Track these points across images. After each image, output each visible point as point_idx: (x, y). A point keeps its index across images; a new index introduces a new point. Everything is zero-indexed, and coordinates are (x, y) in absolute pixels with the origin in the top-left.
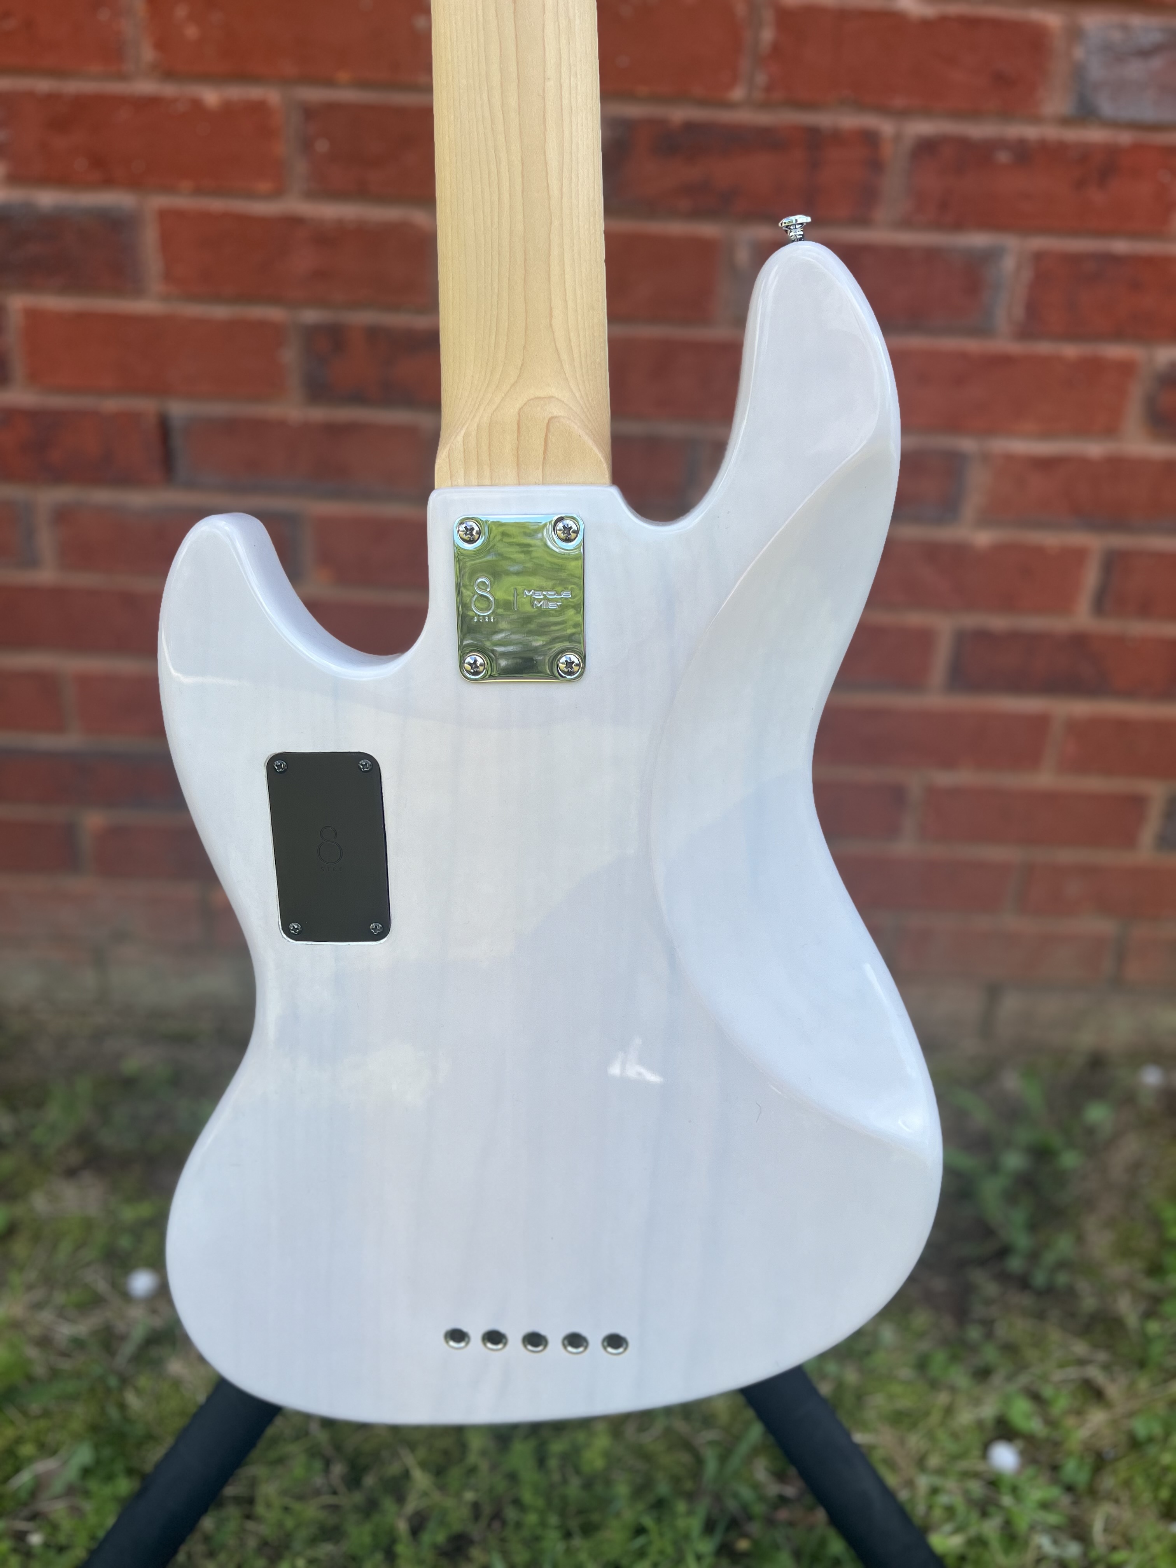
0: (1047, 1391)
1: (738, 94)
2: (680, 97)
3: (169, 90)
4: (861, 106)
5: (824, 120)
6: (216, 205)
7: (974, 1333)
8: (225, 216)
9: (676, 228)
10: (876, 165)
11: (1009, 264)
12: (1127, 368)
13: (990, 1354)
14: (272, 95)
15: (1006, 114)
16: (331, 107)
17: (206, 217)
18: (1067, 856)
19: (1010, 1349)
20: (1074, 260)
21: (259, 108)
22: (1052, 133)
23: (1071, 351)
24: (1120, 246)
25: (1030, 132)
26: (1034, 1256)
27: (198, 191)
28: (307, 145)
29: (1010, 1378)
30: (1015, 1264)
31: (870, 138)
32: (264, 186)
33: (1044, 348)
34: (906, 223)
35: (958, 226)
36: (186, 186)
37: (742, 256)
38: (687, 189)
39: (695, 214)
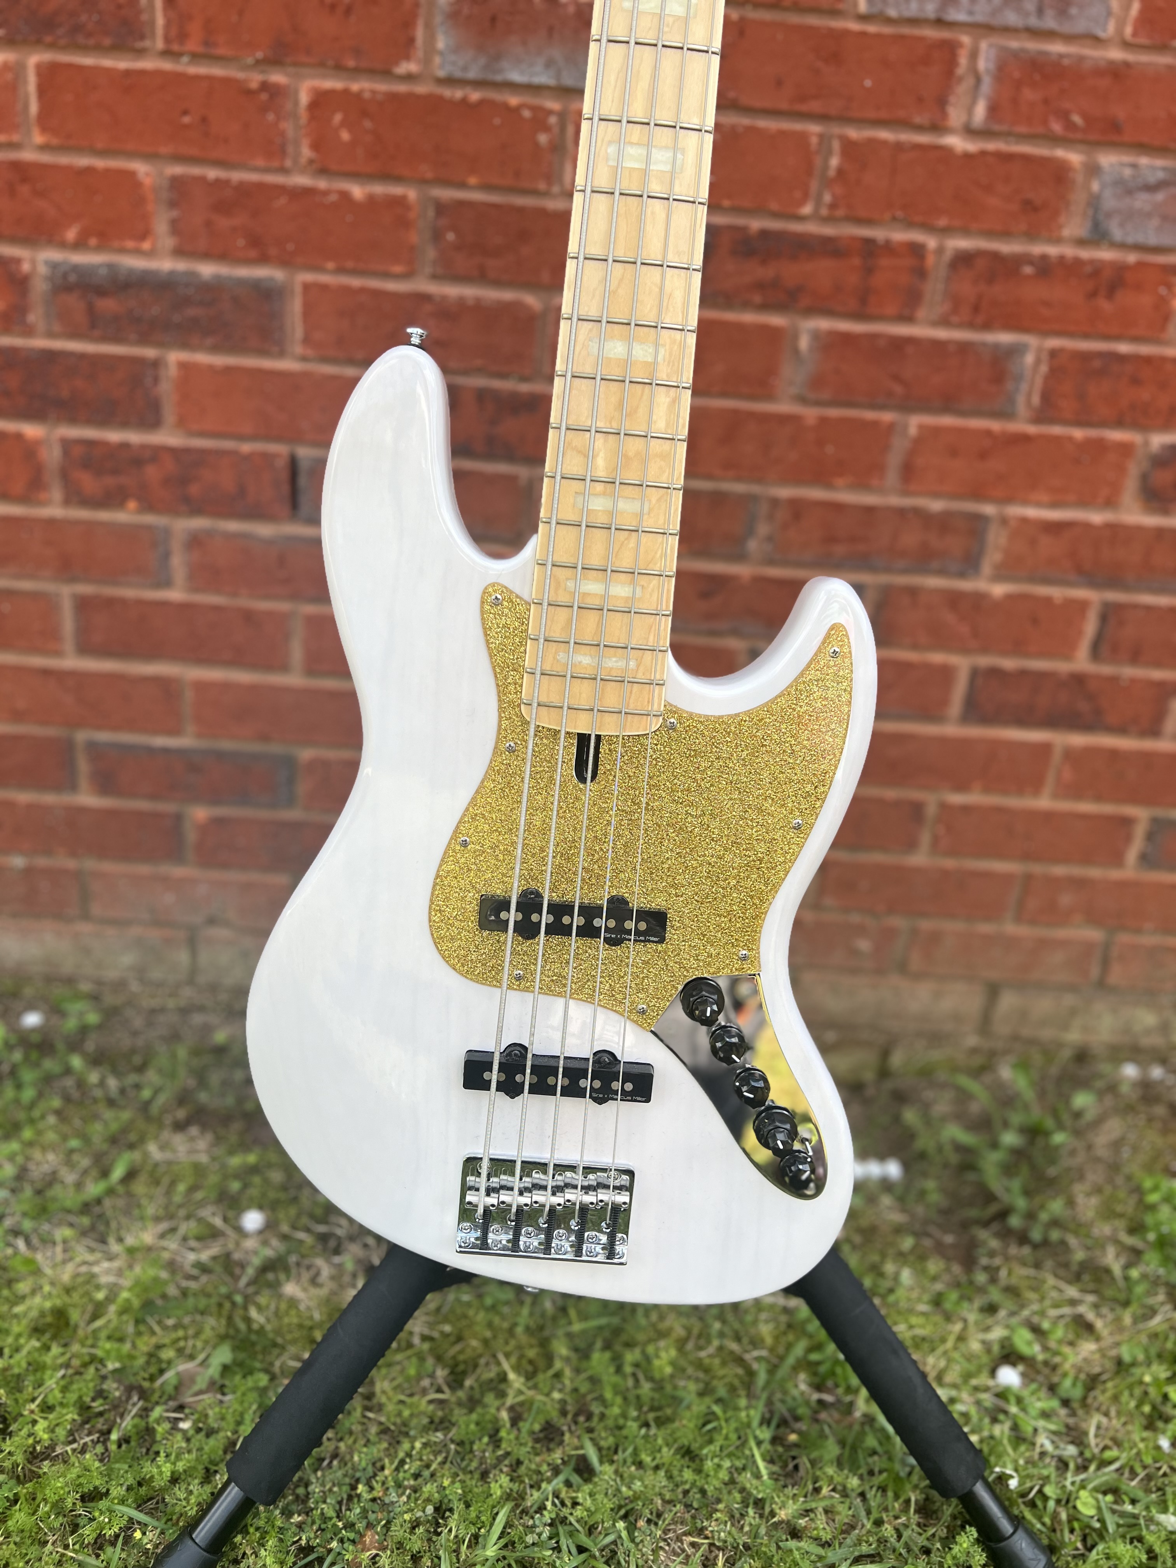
0: (1046, 1325)
1: (807, 209)
2: (758, 210)
3: (322, 184)
4: (910, 224)
5: (878, 234)
6: (356, 282)
7: (981, 1278)
8: (363, 290)
9: (749, 317)
10: (921, 273)
11: (1029, 359)
12: (1126, 449)
13: (995, 1295)
14: (412, 194)
15: (1031, 235)
16: (462, 204)
17: (347, 291)
18: (1059, 870)
19: (1012, 1291)
20: (1085, 357)
21: (399, 202)
22: (1070, 251)
23: (1078, 434)
24: (1124, 348)
25: (1052, 251)
26: (1031, 1216)
27: (340, 270)
28: (437, 236)
29: (1012, 1314)
30: (1015, 1221)
31: (917, 250)
32: (398, 269)
33: (1057, 430)
34: (944, 322)
35: (987, 326)
36: (330, 265)
37: (804, 343)
38: (760, 286)
39: (765, 307)
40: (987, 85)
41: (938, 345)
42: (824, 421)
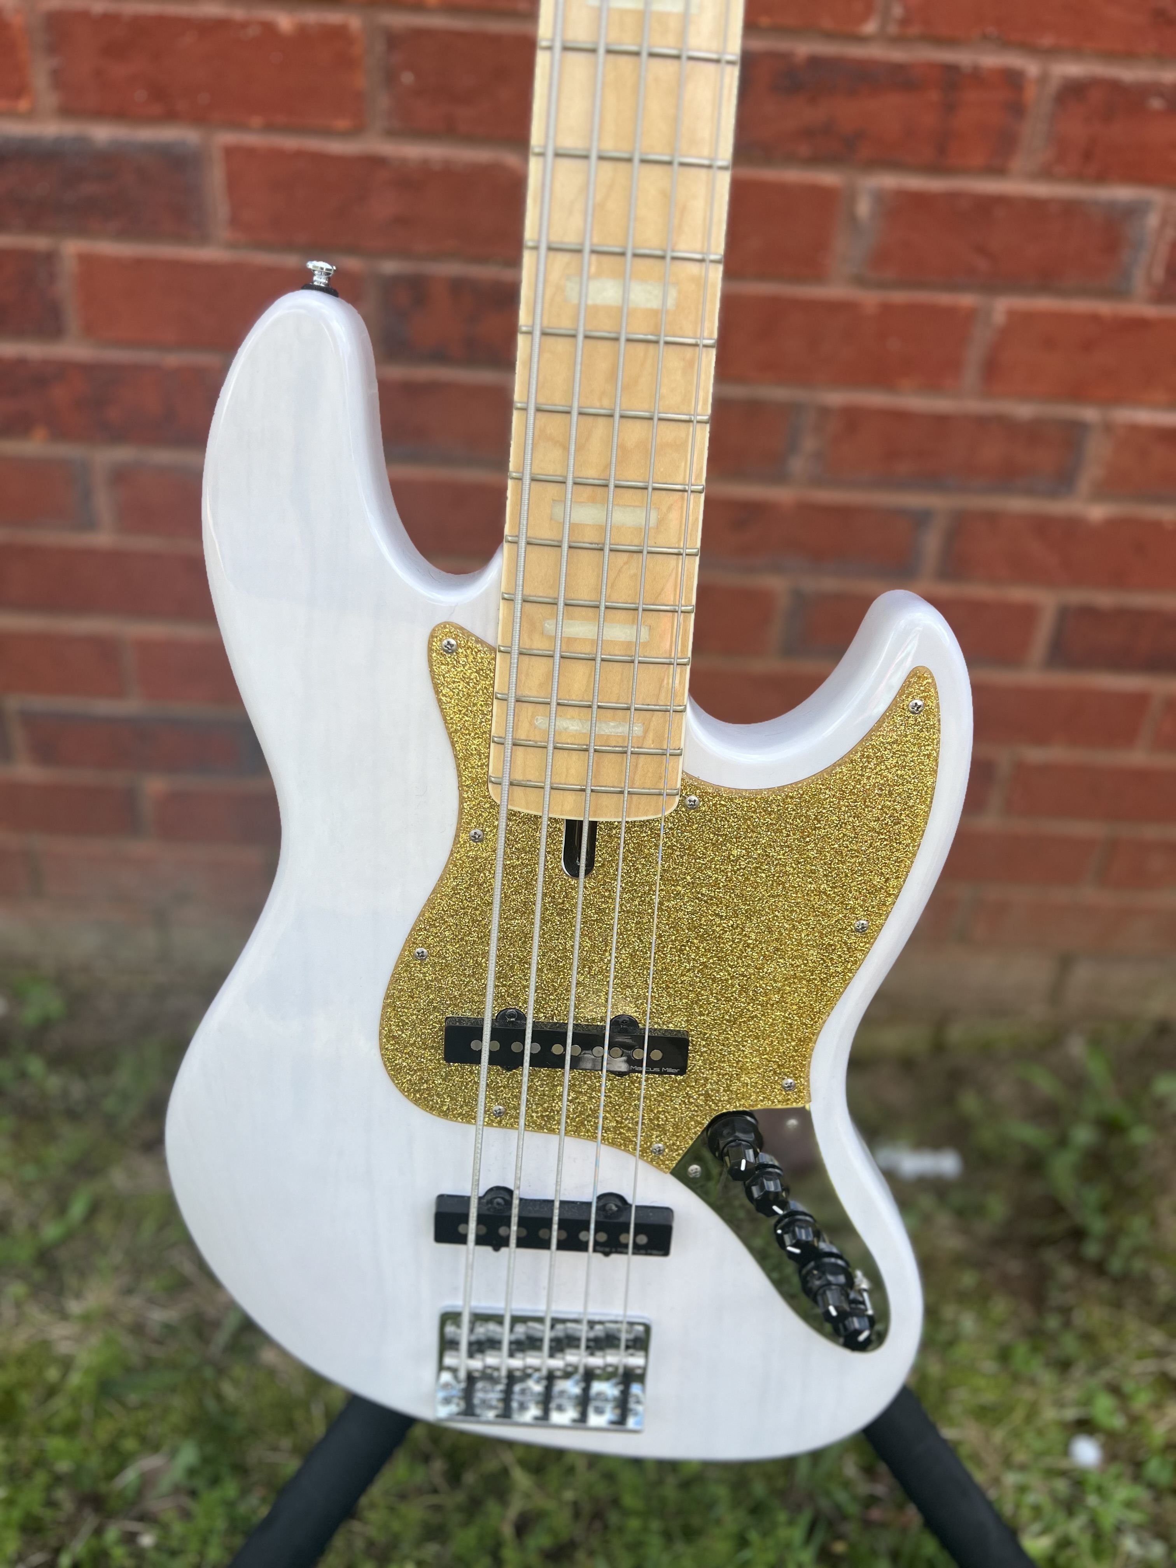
0: (1128, 1386)
1: (871, 26)
2: (806, 30)
3: (238, 13)
4: (1005, 44)
5: (963, 58)
6: (290, 143)
7: (1053, 1323)
8: (299, 154)
9: (793, 175)
10: (1017, 109)
11: (1153, 220)
13: (1070, 1344)
14: (354, 22)
16: (419, 34)
17: (279, 155)
19: (1088, 1338)
21: (339, 33)
26: (1110, 1242)
27: (269, 128)
28: (390, 78)
29: (1090, 1372)
30: (1092, 1250)
31: (1012, 79)
35: (1101, 178)
36: (256, 121)
37: (864, 208)
38: (808, 133)
39: (815, 160)
41: (1036, 205)
42: (887, 309)
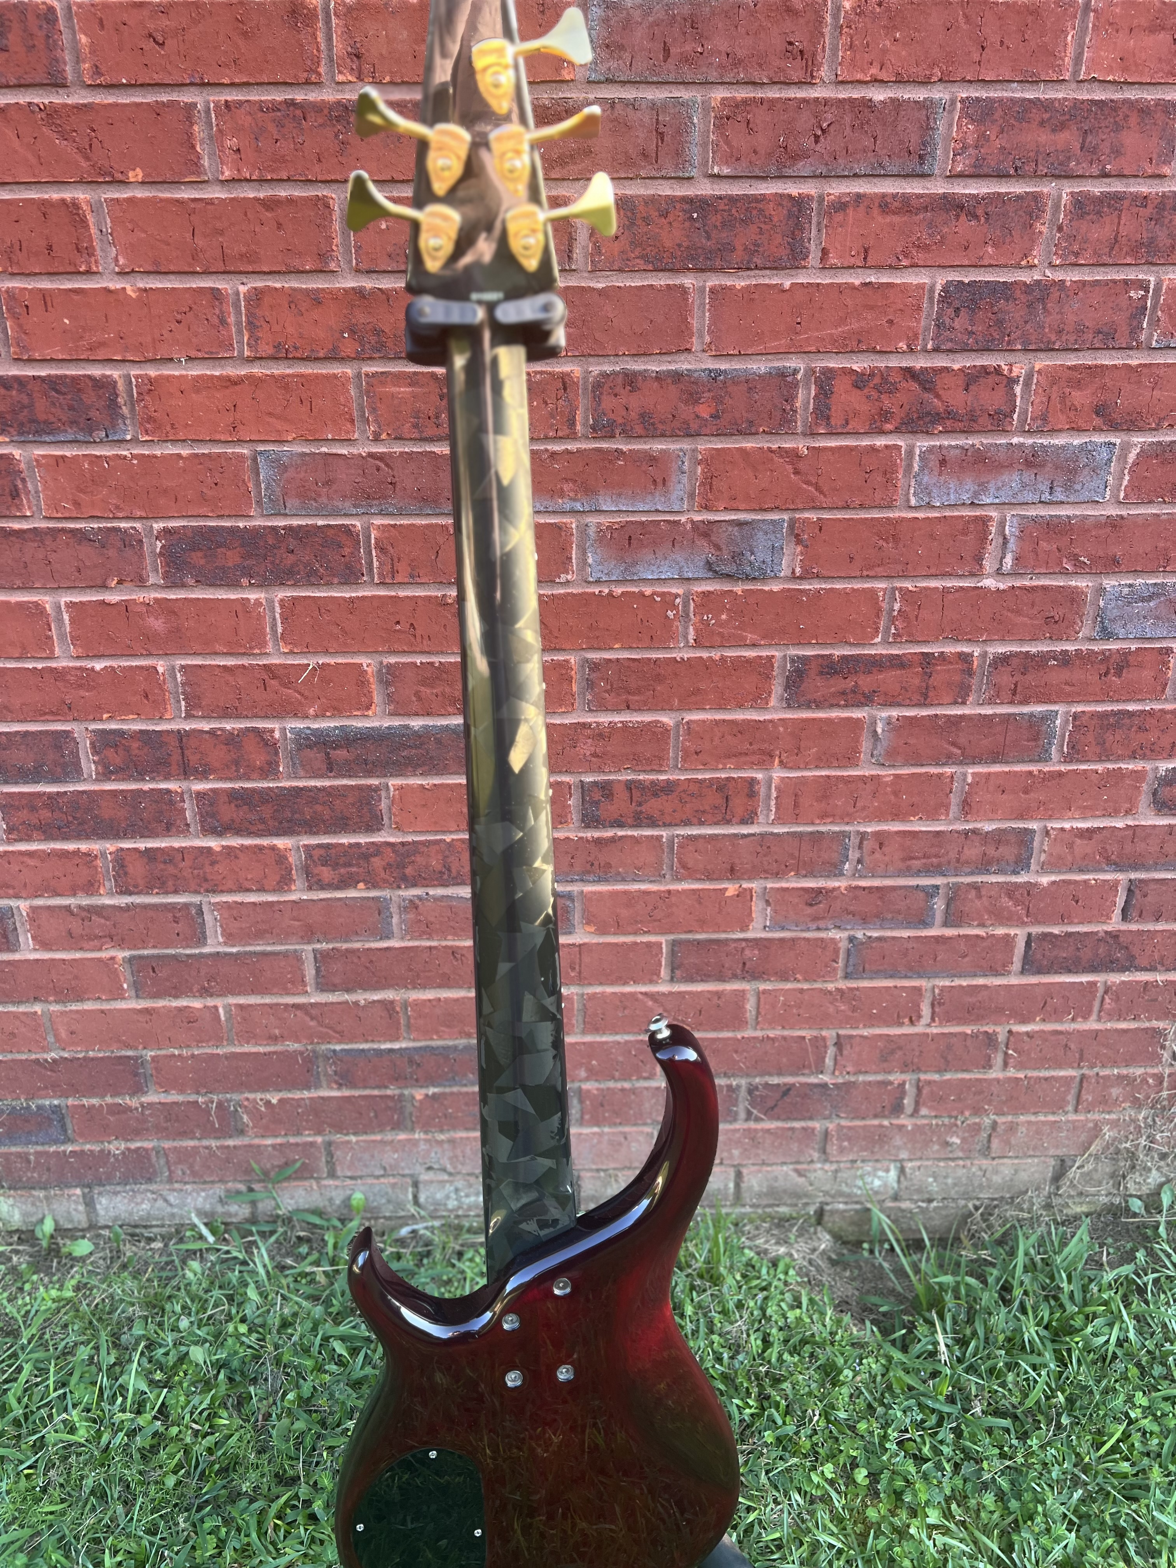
2: (840, 643)
4: (958, 640)
5: (935, 649)
11: (1058, 721)
12: (1139, 775)
14: (573, 658)
15: (1053, 638)
16: (610, 662)
20: (1101, 716)
21: (563, 664)
22: (1085, 646)
23: (1100, 767)
24: (1131, 707)
25: (1071, 647)
28: (591, 685)
31: (965, 657)
33: (1084, 766)
35: (1024, 702)
37: (880, 727)
38: (843, 693)
39: (847, 706)
40: (1012, 545)
42: (898, 778)
